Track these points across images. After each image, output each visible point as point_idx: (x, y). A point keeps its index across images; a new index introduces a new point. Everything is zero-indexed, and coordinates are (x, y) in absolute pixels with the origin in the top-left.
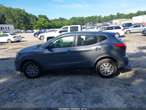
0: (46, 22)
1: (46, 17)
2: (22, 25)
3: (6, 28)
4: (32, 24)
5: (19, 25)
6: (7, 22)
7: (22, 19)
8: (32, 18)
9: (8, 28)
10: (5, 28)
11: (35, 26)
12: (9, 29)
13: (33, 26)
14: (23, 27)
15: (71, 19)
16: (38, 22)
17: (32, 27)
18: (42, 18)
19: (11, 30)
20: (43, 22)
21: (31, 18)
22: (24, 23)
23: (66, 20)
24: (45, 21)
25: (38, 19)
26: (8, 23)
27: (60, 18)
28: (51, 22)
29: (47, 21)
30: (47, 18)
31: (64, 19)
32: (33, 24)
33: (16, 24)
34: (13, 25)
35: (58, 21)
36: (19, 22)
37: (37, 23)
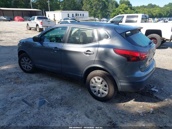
0: (127, 10)
1: (129, 3)
2: (99, 11)
3: (81, 14)
4: (109, 12)
5: (96, 12)
6: (84, 8)
7: (99, 5)
8: (112, 4)
9: (83, 14)
10: (79, 15)
11: (112, 14)
12: (83, 16)
13: (110, 14)
14: (100, 15)
15: (166, 5)
16: (117, 8)
17: (108, 14)
18: (123, 4)
19: (85, 17)
20: (123, 10)
21: (110, 4)
22: (101, 10)
23: (158, 7)
24: (126, 8)
25: (118, 5)
26: (85, 10)
27: (149, 4)
28: (133, 10)
29: (129, 9)
30: (131, 5)
31: (155, 5)
32: (111, 11)
33: (92, 11)
34: (88, 12)
35: (145, 9)
36: (96, 8)
37: (115, 11)
